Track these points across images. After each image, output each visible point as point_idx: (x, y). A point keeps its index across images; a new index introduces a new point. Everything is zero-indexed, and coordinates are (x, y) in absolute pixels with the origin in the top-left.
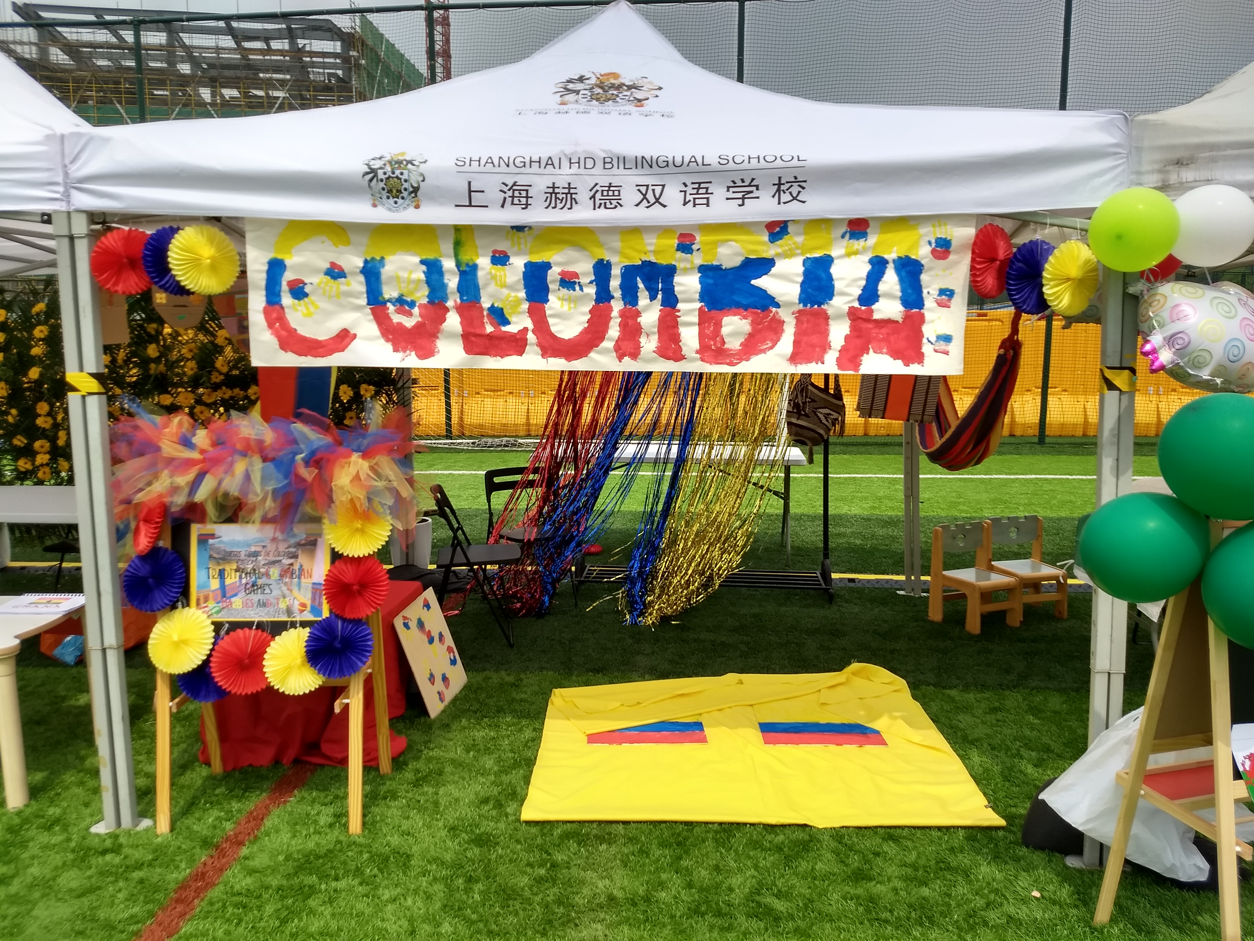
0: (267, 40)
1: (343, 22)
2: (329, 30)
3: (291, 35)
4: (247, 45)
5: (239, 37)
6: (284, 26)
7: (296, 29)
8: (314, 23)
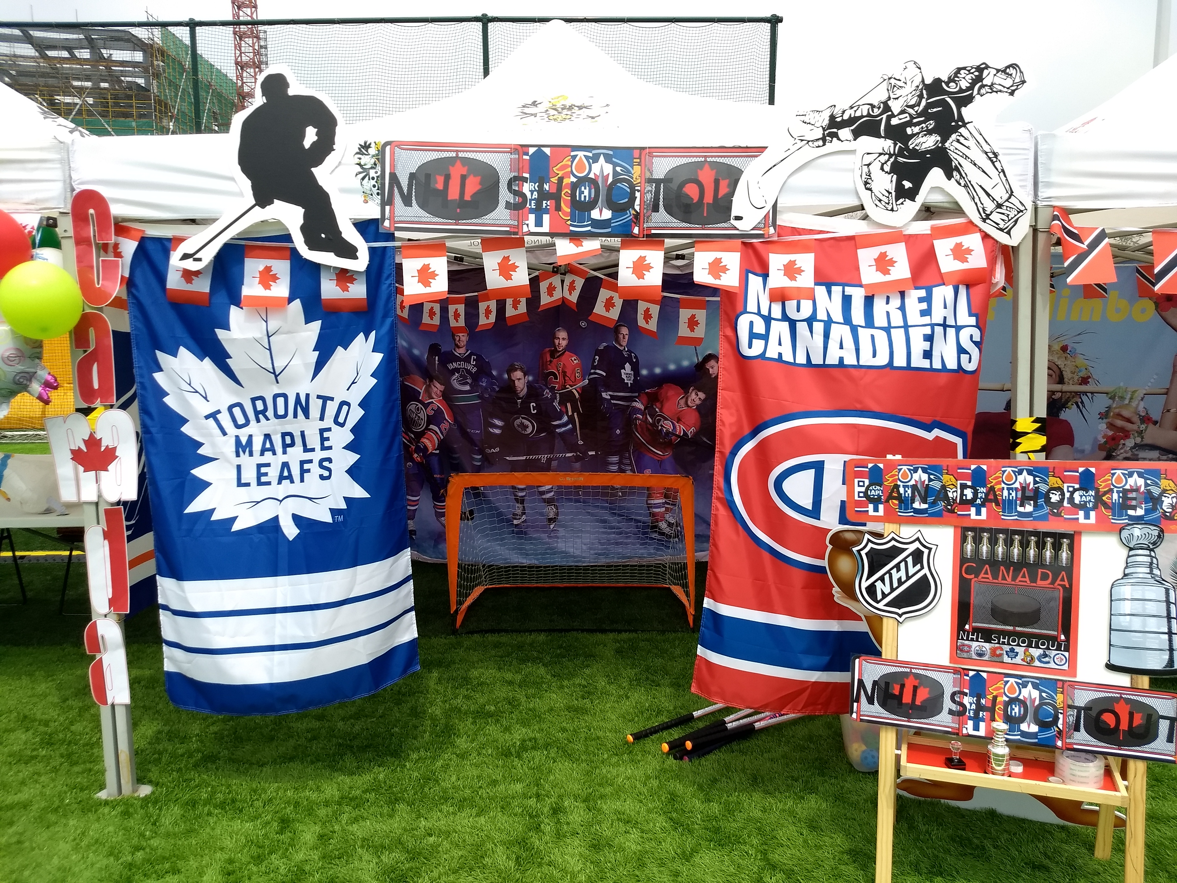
0: (69, 49)
1: (141, 33)
2: (128, 41)
3: (91, 44)
4: (51, 53)
5: (41, 46)
6: (82, 36)
7: (96, 39)
8: (113, 34)
